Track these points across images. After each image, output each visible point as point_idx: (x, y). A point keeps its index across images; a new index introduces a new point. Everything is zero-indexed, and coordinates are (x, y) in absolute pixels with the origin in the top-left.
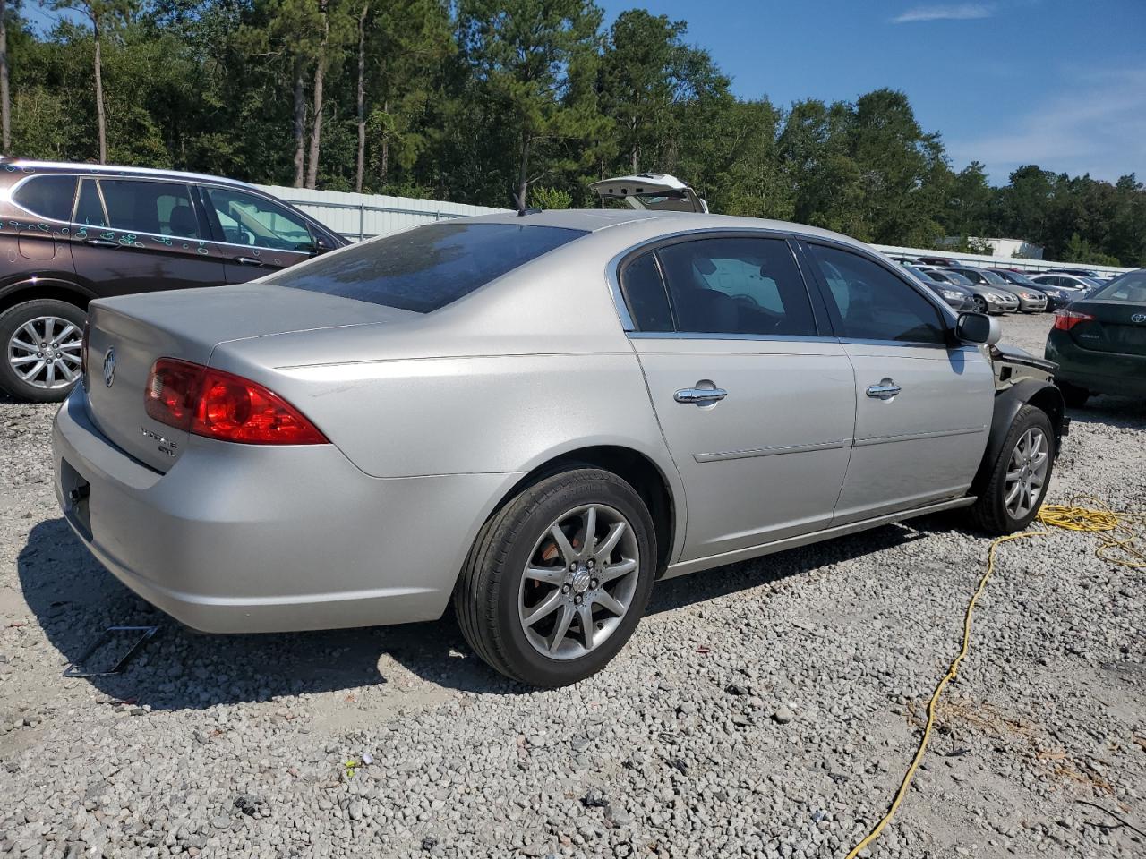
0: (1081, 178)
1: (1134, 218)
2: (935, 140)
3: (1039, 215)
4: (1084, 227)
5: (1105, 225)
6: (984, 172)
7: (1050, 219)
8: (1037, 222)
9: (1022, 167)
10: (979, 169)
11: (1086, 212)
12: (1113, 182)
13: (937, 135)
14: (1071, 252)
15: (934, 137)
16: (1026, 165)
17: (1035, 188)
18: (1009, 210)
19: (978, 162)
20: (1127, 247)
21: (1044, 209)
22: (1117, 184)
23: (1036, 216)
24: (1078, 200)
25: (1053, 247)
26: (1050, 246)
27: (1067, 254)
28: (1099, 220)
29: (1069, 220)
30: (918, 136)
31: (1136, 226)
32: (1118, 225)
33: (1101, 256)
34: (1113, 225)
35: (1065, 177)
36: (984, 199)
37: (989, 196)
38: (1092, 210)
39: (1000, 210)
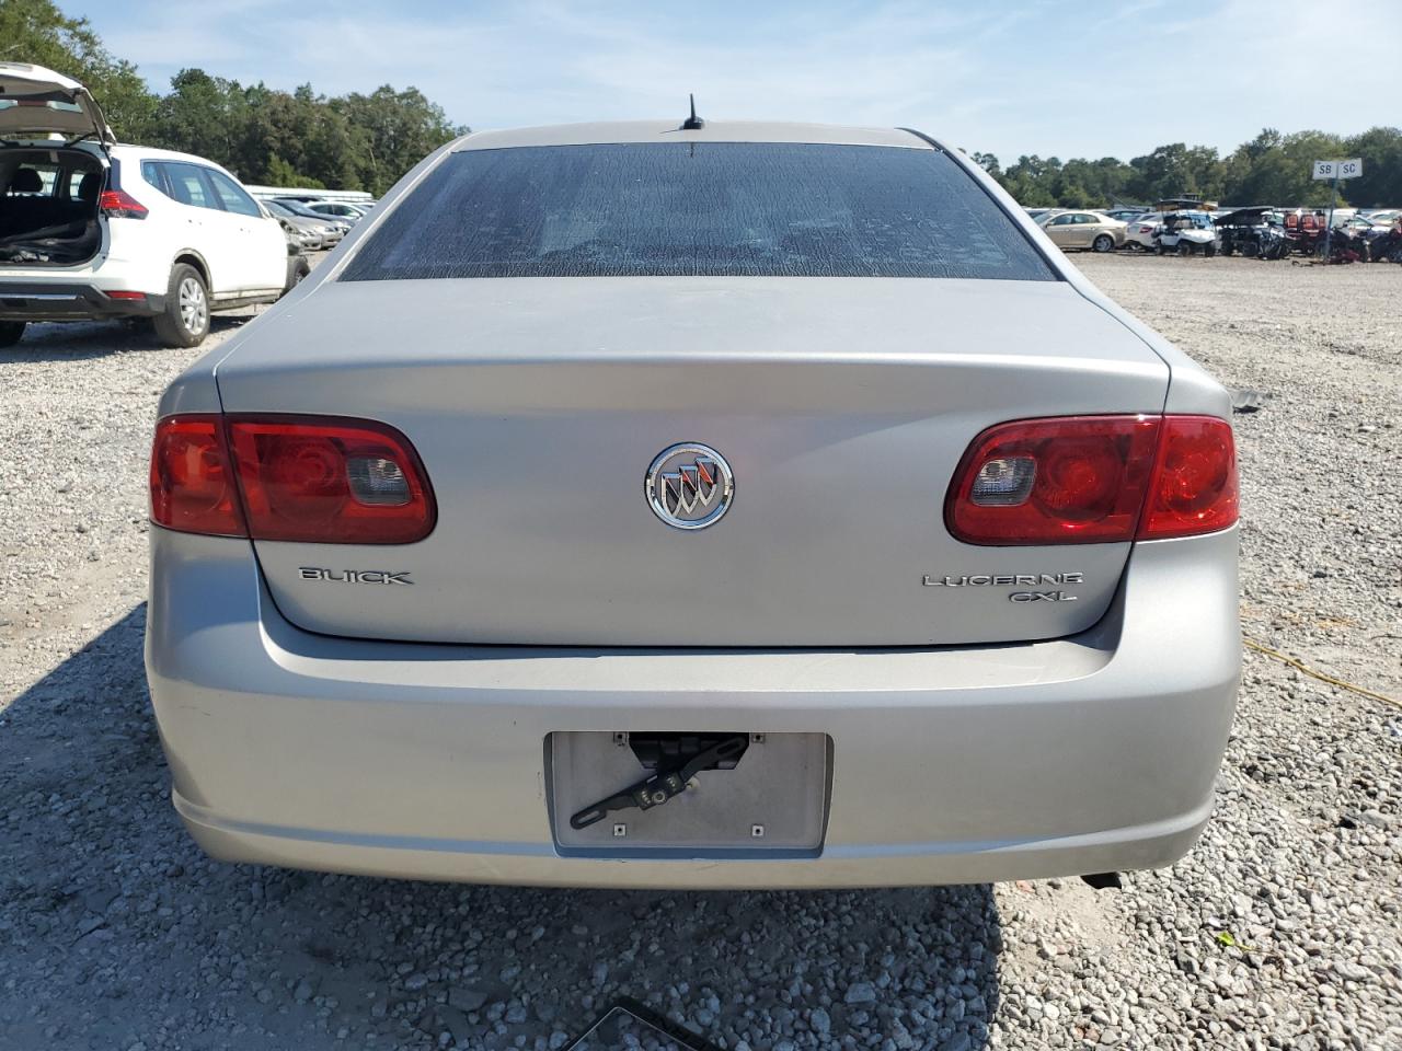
0: (256, 87)
1: (326, 135)
2: (84, 28)
3: (221, 132)
4: (277, 145)
5: (297, 143)
6: (138, 75)
7: (236, 137)
8: (221, 140)
9: (182, 71)
10: (132, 71)
11: (274, 128)
12: (292, 92)
13: (84, 22)
14: (274, 176)
15: (80, 24)
16: (188, 68)
17: (208, 98)
18: (185, 124)
19: (127, 62)
20: (326, 168)
21: (225, 125)
22: (296, 95)
23: (219, 133)
24: (262, 114)
25: (247, 171)
26: (244, 169)
27: (268, 177)
28: (289, 138)
29: (258, 138)
30: (58, 21)
31: (330, 144)
32: (312, 143)
33: (305, 179)
34: (307, 144)
35: (236, 85)
36: (149, 110)
37: (154, 108)
38: (280, 125)
39: (173, 126)
